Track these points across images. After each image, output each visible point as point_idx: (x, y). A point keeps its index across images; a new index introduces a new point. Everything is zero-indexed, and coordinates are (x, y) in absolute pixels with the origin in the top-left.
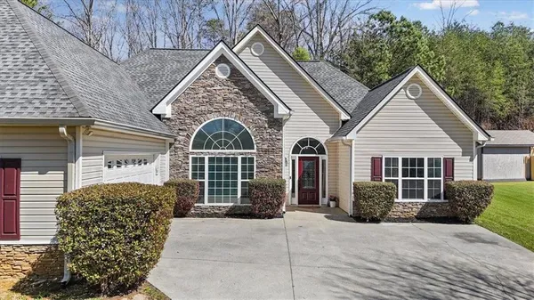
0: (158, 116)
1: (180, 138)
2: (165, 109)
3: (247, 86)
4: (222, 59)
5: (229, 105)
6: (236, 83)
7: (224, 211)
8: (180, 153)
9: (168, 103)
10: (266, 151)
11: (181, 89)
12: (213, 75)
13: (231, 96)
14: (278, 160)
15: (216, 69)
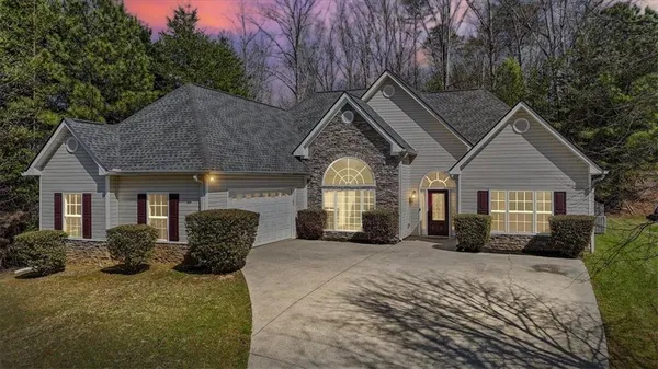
0: (298, 158)
1: (315, 175)
2: (304, 152)
3: (368, 128)
4: (347, 107)
5: (353, 146)
6: (358, 127)
7: (350, 237)
8: (315, 187)
9: (305, 147)
10: (384, 186)
11: (315, 135)
12: (340, 120)
13: (355, 138)
14: (394, 193)
15: (343, 117)
